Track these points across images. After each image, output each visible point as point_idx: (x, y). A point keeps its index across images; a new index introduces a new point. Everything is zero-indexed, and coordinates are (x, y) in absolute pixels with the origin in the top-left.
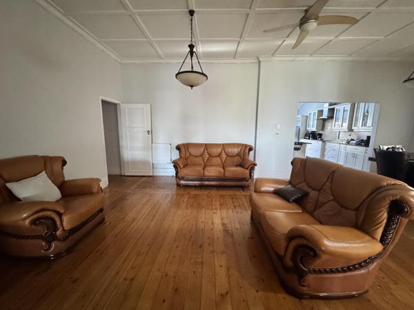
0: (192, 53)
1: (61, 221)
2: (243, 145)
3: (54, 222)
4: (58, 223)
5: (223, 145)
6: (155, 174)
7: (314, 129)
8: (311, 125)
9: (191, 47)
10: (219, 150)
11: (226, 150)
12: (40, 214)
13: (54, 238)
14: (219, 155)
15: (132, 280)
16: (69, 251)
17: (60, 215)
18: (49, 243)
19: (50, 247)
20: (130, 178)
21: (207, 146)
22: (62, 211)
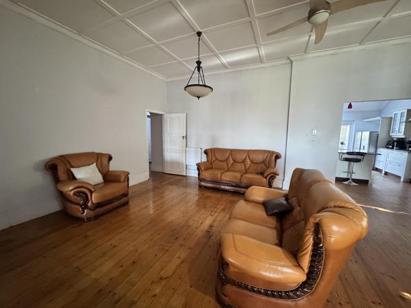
0: (199, 68)
1: (91, 197)
2: (269, 152)
3: (87, 196)
4: (89, 197)
5: (248, 151)
6: (188, 175)
7: (401, 135)
8: (397, 129)
9: (199, 63)
10: (243, 156)
11: (251, 156)
12: (79, 189)
13: (86, 207)
14: (243, 162)
15: (114, 247)
16: (96, 217)
17: (91, 192)
18: (83, 210)
19: (84, 212)
20: (167, 176)
21: (232, 151)
22: (93, 190)
